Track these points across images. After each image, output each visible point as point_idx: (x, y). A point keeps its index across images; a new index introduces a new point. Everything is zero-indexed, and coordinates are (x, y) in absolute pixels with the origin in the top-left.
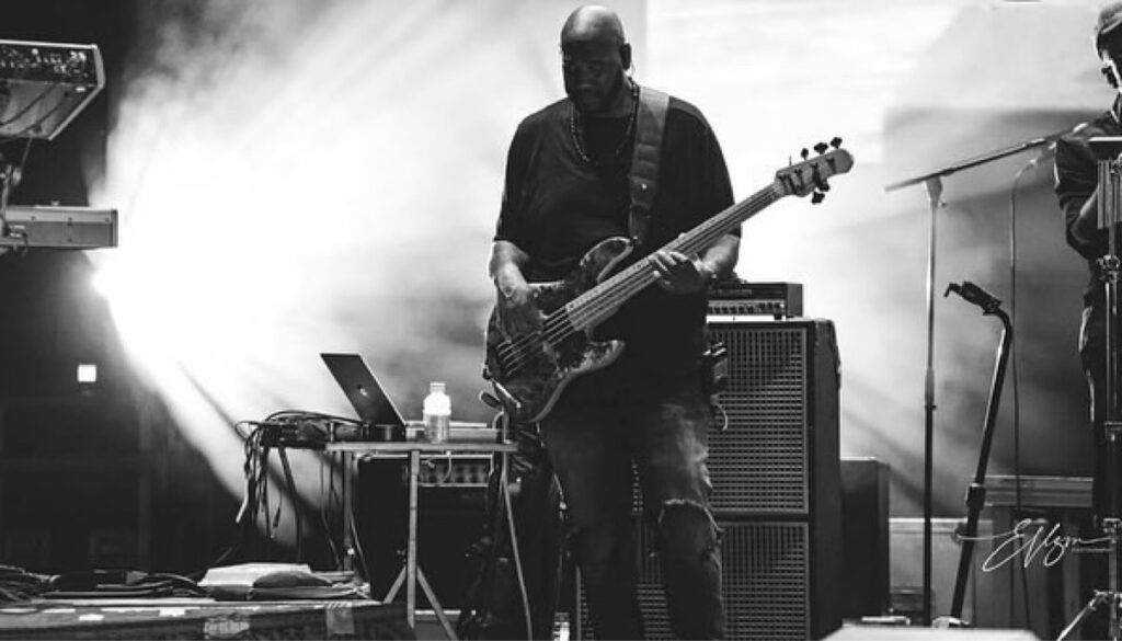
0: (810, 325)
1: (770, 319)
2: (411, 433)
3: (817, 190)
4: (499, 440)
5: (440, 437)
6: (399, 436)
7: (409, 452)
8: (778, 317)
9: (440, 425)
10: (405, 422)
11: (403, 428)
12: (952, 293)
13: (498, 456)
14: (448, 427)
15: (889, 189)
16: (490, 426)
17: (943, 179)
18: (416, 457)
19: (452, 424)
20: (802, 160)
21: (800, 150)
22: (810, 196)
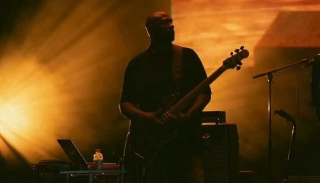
0: (229, 126)
1: (214, 124)
2: (89, 167)
3: (238, 65)
4: (120, 168)
5: (99, 168)
6: (85, 168)
7: (89, 173)
8: (217, 123)
9: (99, 164)
10: (87, 163)
11: (87, 165)
12: (276, 114)
13: (121, 174)
14: (102, 165)
15: (254, 78)
16: (117, 164)
17: (273, 74)
18: (91, 175)
19: (104, 164)
20: (231, 56)
21: (230, 53)
22: (236, 68)
